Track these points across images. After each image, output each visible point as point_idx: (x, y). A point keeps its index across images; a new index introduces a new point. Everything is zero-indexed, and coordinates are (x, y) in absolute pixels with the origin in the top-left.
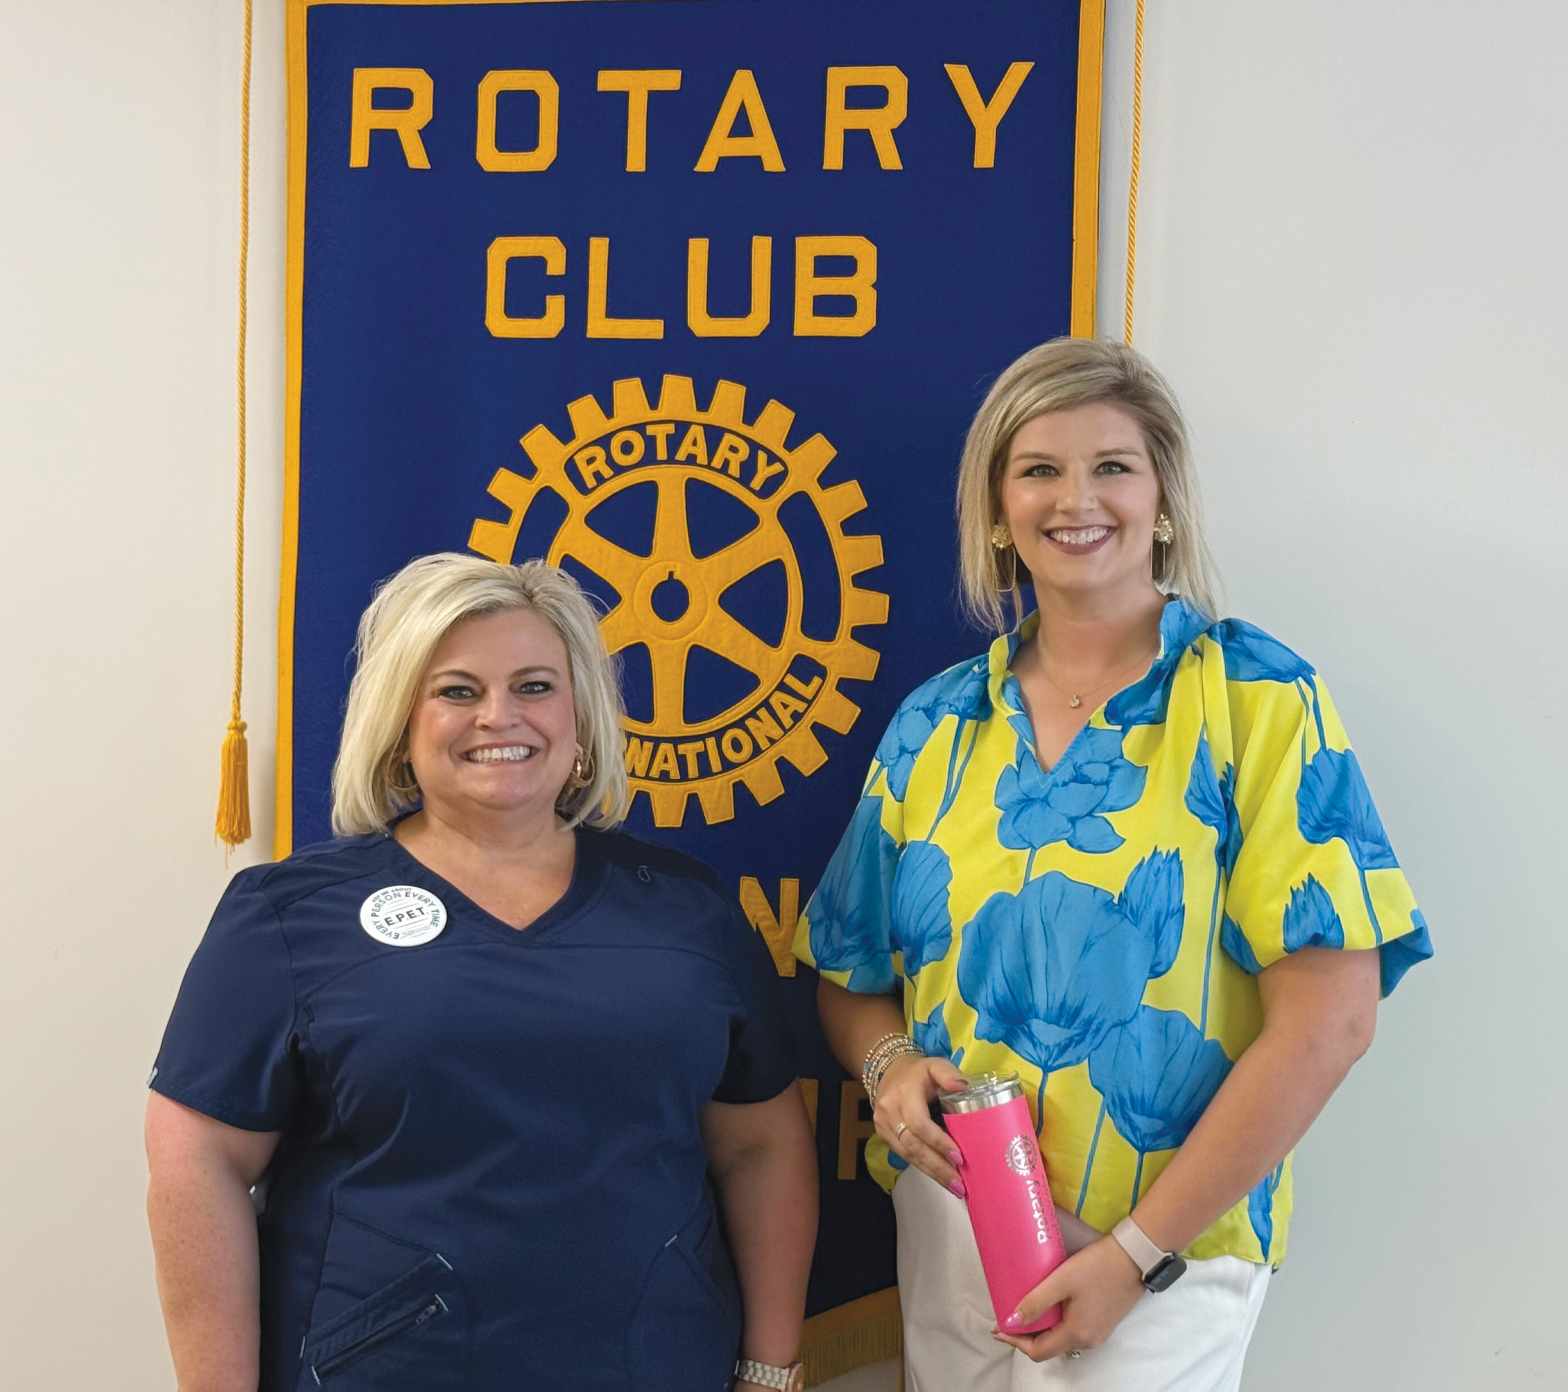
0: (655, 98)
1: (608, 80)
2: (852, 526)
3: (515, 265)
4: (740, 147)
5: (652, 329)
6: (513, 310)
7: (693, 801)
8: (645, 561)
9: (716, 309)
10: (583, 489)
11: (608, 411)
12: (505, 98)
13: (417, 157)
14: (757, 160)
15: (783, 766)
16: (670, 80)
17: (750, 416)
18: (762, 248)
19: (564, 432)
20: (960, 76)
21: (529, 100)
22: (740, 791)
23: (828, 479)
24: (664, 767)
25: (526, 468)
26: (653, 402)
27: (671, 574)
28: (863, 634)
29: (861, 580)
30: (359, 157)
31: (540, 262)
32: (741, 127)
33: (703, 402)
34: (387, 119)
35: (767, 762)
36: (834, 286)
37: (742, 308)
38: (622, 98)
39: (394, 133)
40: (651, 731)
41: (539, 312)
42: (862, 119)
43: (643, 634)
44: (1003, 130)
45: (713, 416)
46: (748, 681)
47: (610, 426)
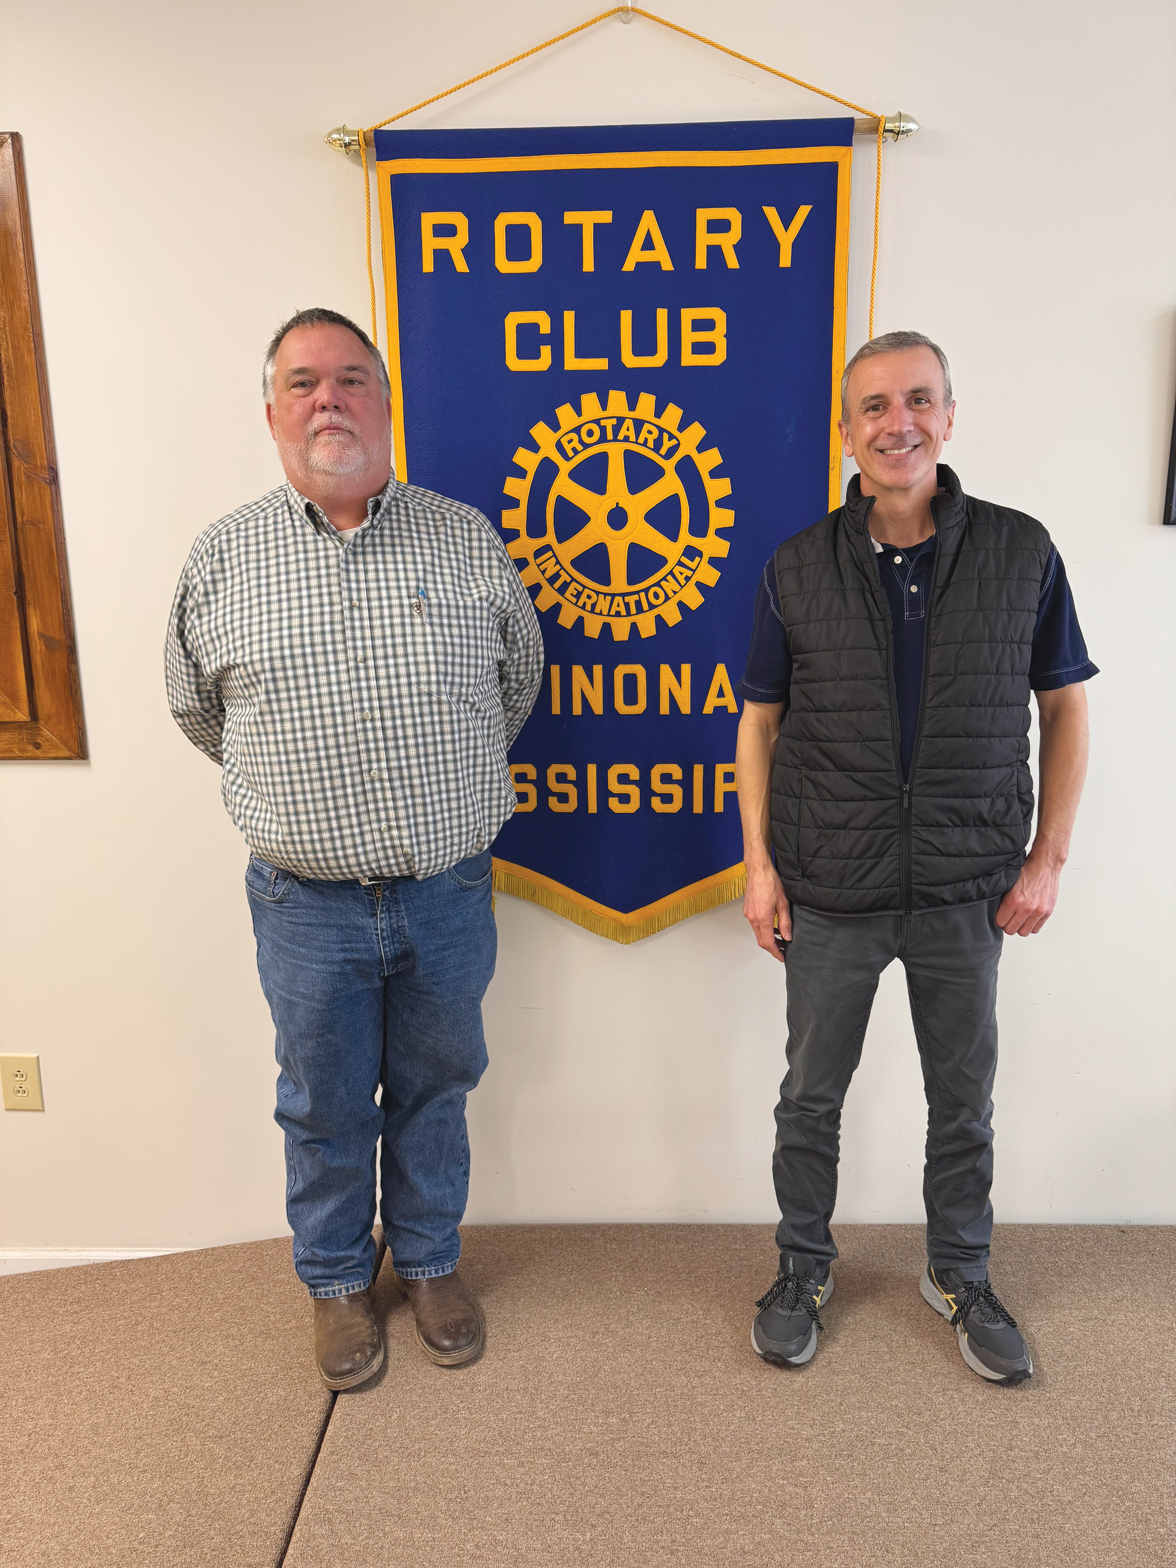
0: (598, 228)
1: (571, 218)
2: (715, 473)
3: (521, 328)
4: (648, 256)
5: (601, 364)
6: (522, 354)
7: (634, 626)
8: (603, 497)
9: (638, 351)
10: (567, 458)
11: (579, 413)
12: (510, 229)
13: (461, 265)
14: (657, 264)
15: (681, 606)
16: (606, 217)
17: (658, 413)
18: (662, 315)
19: (555, 425)
20: (771, 213)
21: (525, 230)
22: (659, 620)
23: (702, 447)
24: (618, 609)
25: (534, 447)
26: (604, 406)
27: (617, 504)
28: (720, 533)
29: (720, 503)
30: (428, 266)
31: (536, 326)
32: (648, 245)
33: (632, 406)
34: (443, 243)
35: (672, 605)
36: (703, 336)
37: (652, 351)
38: (578, 228)
39: (447, 252)
40: (610, 590)
41: (537, 356)
42: (716, 239)
43: (604, 537)
44: (795, 245)
45: (638, 414)
46: (663, 561)
47: (579, 421)
